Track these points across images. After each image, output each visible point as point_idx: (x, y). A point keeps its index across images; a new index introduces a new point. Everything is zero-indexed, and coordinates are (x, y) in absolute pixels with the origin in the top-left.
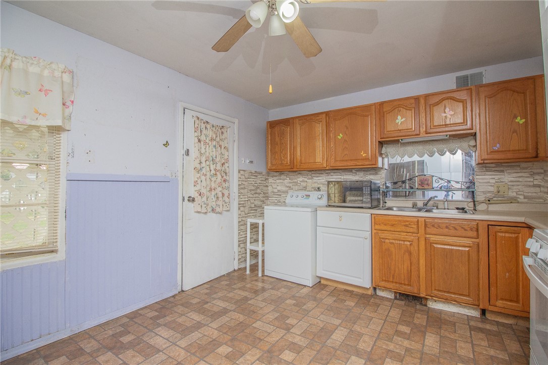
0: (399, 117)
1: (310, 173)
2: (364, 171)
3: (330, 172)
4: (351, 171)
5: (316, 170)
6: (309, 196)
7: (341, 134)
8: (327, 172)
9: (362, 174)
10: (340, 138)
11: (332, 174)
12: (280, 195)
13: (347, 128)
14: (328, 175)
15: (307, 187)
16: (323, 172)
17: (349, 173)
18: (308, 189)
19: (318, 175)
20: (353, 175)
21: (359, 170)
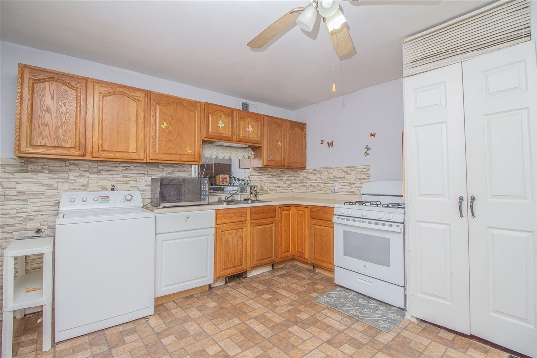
0: (220, 122)
1: (96, 165)
2: (172, 167)
3: (128, 165)
4: (158, 166)
5: (106, 162)
6: (108, 197)
7: (165, 123)
8: (124, 165)
9: (169, 170)
10: (164, 127)
11: (132, 168)
12: (25, 200)
13: (172, 118)
14: (126, 170)
15: (89, 185)
16: (118, 165)
17: (155, 169)
18: (90, 189)
19: (109, 168)
20: (159, 171)
21: (167, 166)
